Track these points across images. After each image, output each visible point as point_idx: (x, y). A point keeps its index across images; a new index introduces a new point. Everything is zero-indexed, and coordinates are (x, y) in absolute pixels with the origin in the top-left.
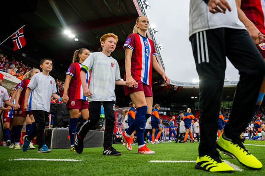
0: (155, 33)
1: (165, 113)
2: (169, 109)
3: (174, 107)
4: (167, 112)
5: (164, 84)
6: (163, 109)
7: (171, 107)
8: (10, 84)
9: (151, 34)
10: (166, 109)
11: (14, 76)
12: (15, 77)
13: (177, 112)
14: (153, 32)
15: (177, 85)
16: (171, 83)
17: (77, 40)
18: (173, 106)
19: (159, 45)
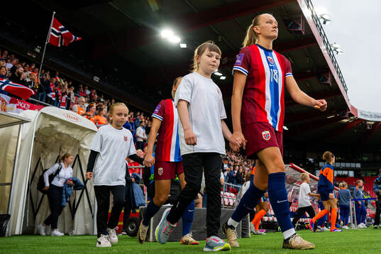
0: (325, 23)
1: (351, 174)
2: (358, 165)
3: (367, 162)
4: (355, 170)
5: (346, 118)
6: (348, 165)
7: (361, 162)
8: (78, 130)
9: (317, 25)
10: (353, 165)
11: (83, 115)
12: (84, 118)
13: (373, 171)
14: (322, 21)
15: (371, 119)
16: (360, 117)
17: (184, 46)
18: (365, 159)
19: (334, 46)
